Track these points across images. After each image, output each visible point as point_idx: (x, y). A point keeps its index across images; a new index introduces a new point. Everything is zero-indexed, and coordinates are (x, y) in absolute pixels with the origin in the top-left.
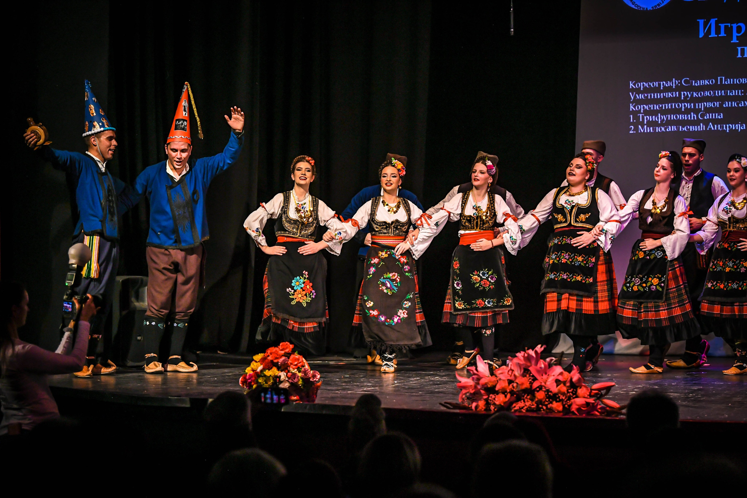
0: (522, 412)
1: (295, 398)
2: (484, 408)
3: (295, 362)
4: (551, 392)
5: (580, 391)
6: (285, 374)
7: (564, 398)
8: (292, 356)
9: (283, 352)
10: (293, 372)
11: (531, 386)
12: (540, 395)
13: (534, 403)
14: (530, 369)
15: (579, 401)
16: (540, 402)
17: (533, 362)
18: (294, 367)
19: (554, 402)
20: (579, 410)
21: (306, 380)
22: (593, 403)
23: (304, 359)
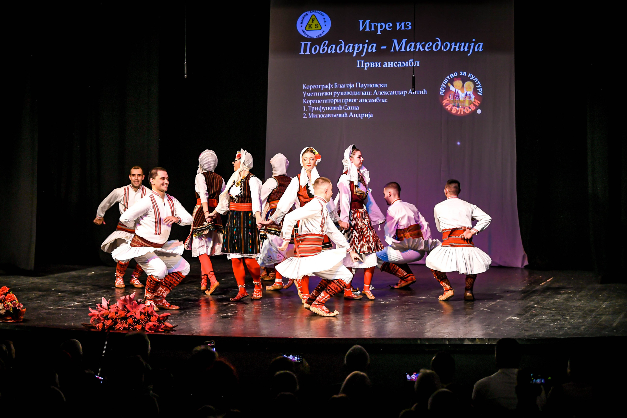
0: (121, 330)
1: (9, 318)
2: (102, 327)
3: (9, 298)
4: (136, 319)
5: (152, 319)
6: (3, 305)
7: (143, 322)
8: (8, 294)
9: (3, 292)
10: (8, 303)
11: (126, 316)
12: (130, 321)
13: (127, 325)
14: (126, 306)
15: (151, 324)
16: (130, 325)
17: (128, 302)
18: (9, 301)
19: (137, 324)
20: (150, 329)
21: (15, 309)
22: (157, 325)
23: (15, 296)
